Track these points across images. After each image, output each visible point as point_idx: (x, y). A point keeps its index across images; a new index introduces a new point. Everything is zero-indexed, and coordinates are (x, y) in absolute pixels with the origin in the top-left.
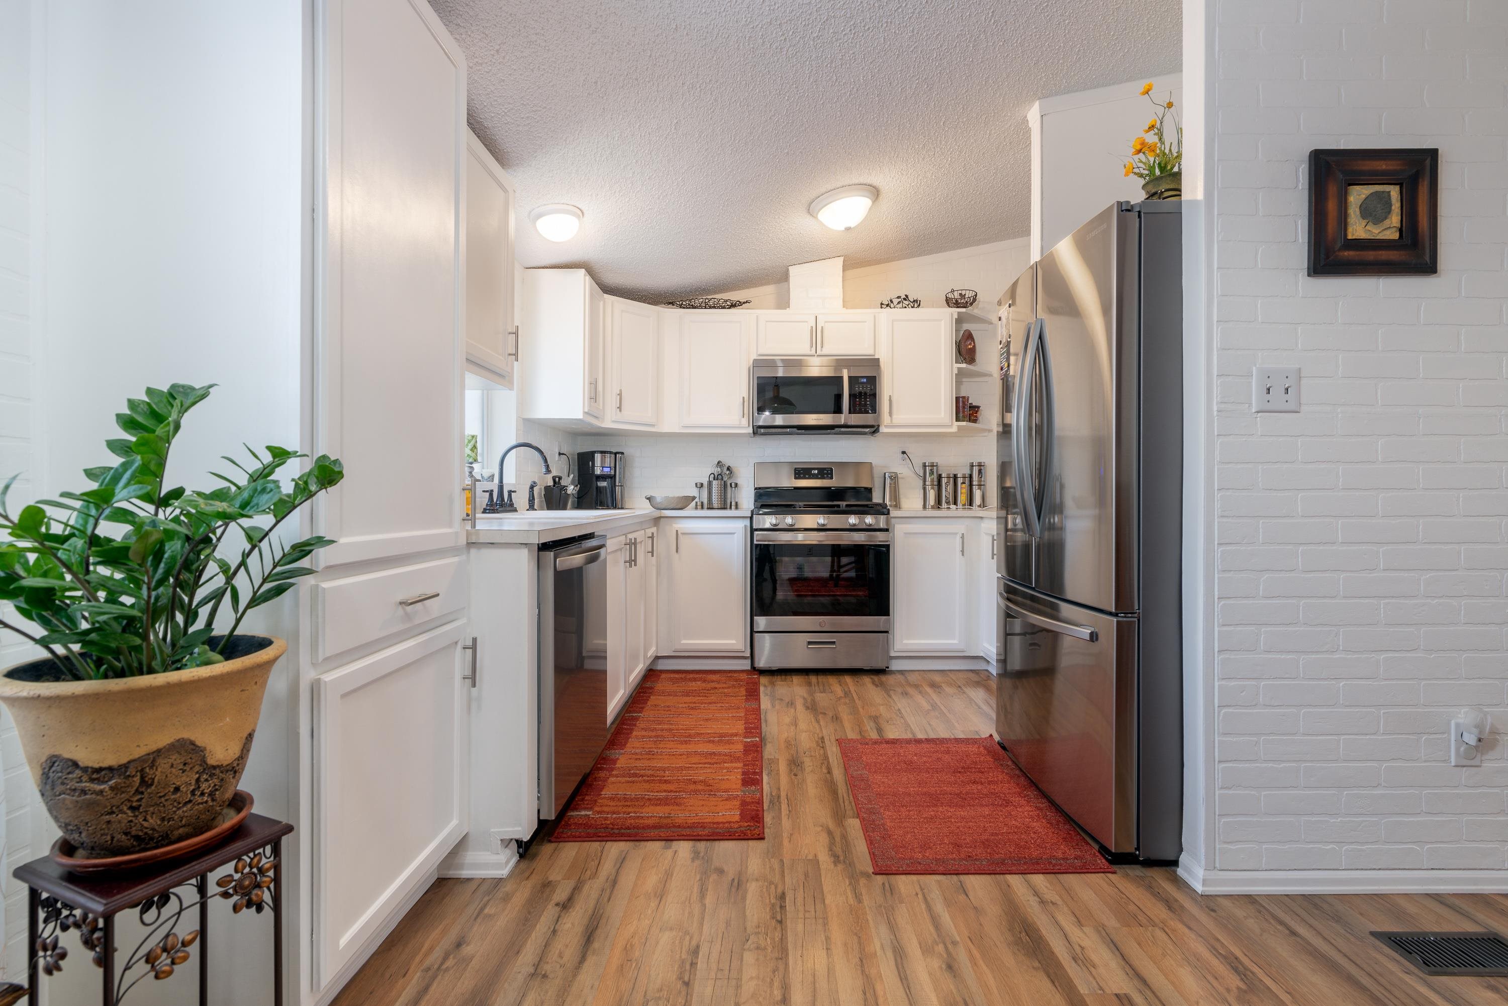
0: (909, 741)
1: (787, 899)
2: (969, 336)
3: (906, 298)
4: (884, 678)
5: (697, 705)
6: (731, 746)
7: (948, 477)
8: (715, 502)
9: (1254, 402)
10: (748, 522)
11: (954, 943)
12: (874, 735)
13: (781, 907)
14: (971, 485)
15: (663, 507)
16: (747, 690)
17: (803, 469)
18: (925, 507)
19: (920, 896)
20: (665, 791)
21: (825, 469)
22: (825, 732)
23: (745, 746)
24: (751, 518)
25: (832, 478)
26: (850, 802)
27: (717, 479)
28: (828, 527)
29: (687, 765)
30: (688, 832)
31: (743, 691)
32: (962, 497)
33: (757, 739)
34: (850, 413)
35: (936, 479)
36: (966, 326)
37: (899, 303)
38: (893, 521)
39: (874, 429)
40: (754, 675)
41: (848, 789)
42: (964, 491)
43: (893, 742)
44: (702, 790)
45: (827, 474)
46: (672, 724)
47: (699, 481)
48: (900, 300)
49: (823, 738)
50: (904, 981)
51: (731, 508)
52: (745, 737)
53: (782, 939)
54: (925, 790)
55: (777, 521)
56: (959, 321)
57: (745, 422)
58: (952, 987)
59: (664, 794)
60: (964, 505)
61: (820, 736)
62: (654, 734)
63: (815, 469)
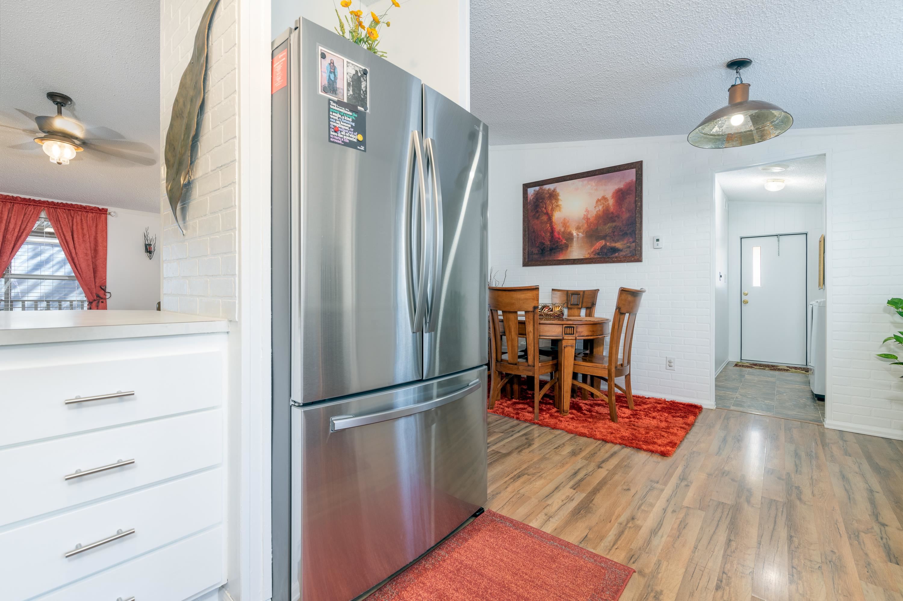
1: (715, 584)
11: (620, 524)
19: (615, 548)
50: (661, 523)
53: (725, 564)
58: (639, 514)
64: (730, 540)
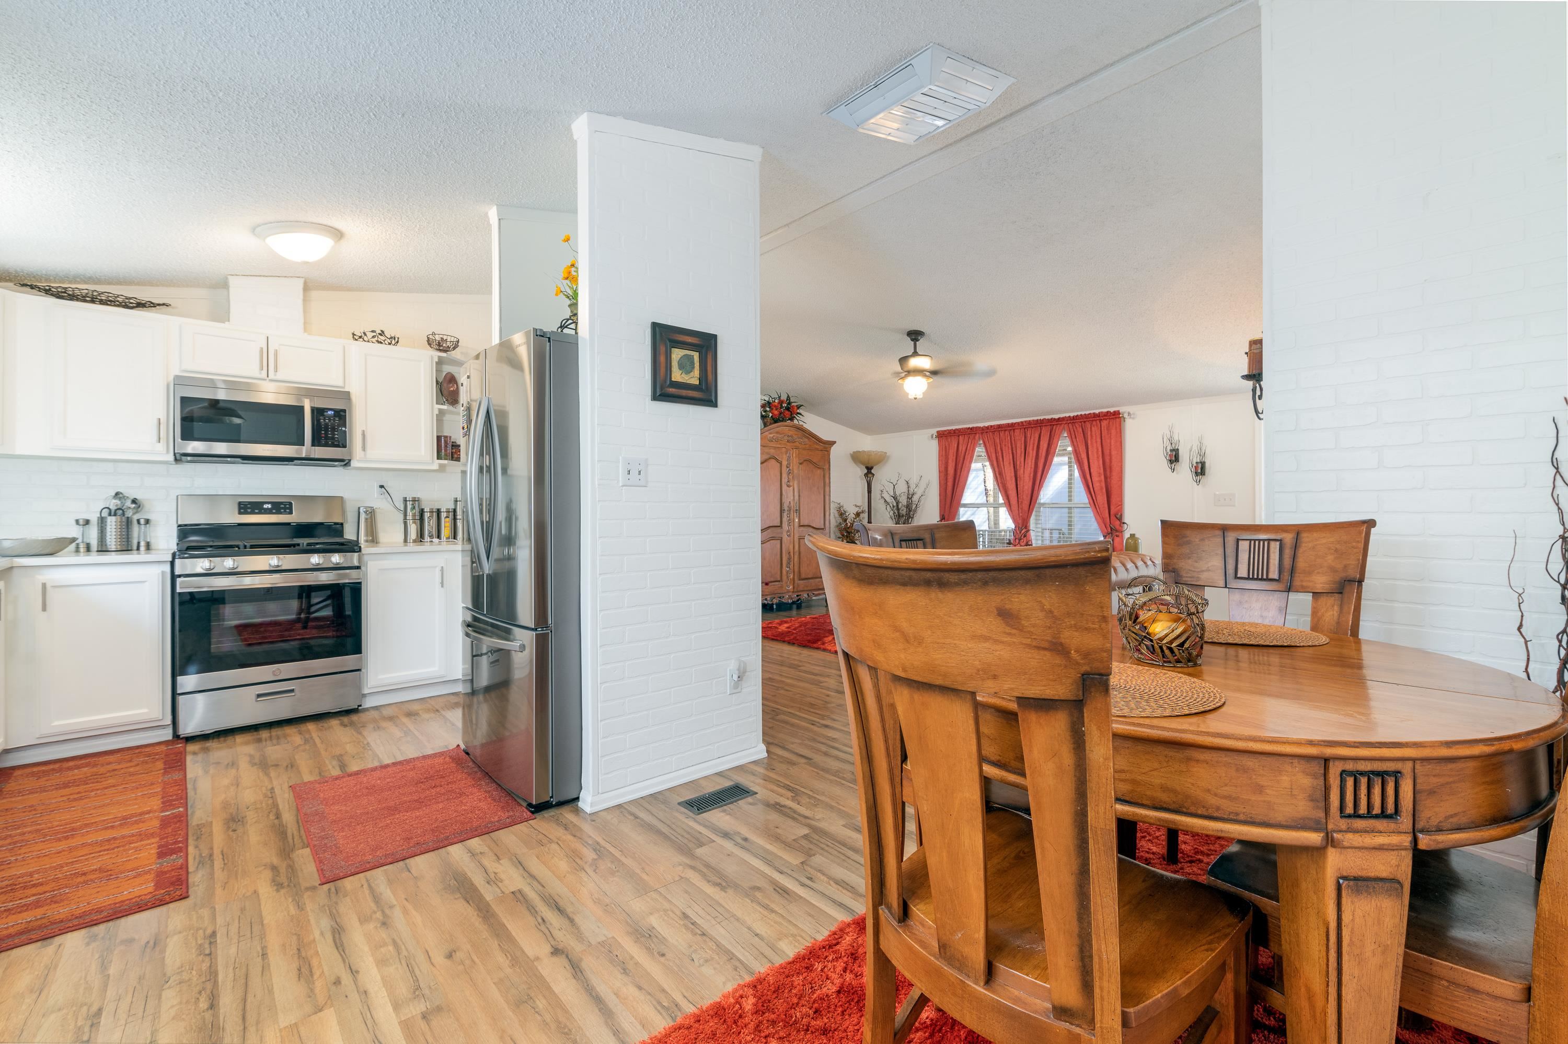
0: (374, 769)
1: (218, 935)
2: (452, 379)
3: (382, 333)
4: (354, 717)
5: (83, 794)
6: (141, 825)
7: (431, 512)
8: (112, 540)
9: (620, 479)
10: (167, 568)
11: (391, 907)
12: (336, 772)
13: (210, 943)
14: (455, 519)
15: (14, 554)
16: (165, 763)
17: (250, 503)
18: (405, 541)
19: (366, 886)
20: (34, 895)
21: (282, 503)
22: (275, 783)
23: (161, 821)
24: (172, 564)
25: (291, 513)
26: (301, 837)
27: (115, 515)
28: (283, 568)
29: (71, 861)
30: (76, 922)
31: (160, 765)
32: (446, 531)
33: (181, 809)
34: (313, 445)
35: (417, 514)
36: (447, 369)
37: (374, 337)
38: (366, 558)
39: (345, 463)
40: (178, 744)
41: (299, 826)
42: (448, 524)
43: (357, 773)
44: (96, 879)
45: (285, 509)
46: (40, 824)
47: (82, 516)
48: (374, 334)
49: (273, 789)
50: (340, 949)
51: (138, 549)
52: (163, 811)
53: (210, 966)
54: (384, 805)
55: (212, 564)
56: (440, 362)
57: (161, 447)
58: (384, 936)
59: (34, 898)
60: (448, 538)
61: (269, 787)
62: (8, 841)
63: (268, 503)
64: (212, 1007)
